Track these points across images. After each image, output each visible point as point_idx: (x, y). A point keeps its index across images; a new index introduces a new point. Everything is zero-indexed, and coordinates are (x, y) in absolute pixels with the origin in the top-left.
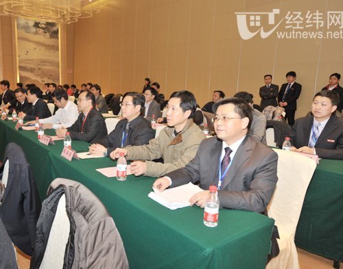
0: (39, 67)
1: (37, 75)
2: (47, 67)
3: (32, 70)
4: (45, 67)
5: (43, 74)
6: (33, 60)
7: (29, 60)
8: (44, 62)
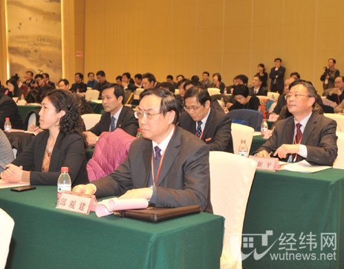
0: (36, 47)
1: (32, 62)
2: (46, 49)
3: (26, 53)
4: (43, 49)
5: (41, 60)
6: (27, 37)
7: (22, 37)
8: (42, 39)
